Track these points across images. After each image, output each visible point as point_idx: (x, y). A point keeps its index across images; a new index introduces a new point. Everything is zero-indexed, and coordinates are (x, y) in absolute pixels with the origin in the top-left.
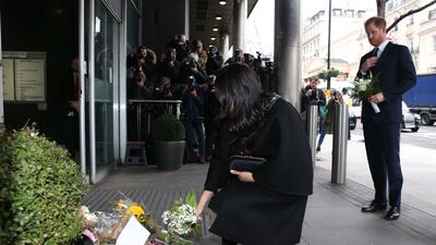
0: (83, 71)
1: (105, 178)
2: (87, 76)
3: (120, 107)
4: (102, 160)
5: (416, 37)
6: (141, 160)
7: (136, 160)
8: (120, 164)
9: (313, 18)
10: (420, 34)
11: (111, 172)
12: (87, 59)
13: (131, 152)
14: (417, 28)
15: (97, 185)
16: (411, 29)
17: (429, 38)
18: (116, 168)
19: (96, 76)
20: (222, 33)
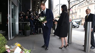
0: (9, 17)
1: (14, 38)
2: (10, 18)
3: (17, 23)
4: (13, 34)
6: (21, 34)
7: (20, 34)
8: (17, 35)
9: (57, 6)
10: (77, 9)
12: (10, 14)
14: (76, 8)
15: (12, 40)
16: (75, 8)
17: (79, 10)
19: (12, 17)
20: (38, 9)
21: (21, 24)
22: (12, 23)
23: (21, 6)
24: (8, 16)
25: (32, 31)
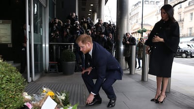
0: (28, 30)
1: (39, 78)
2: (30, 32)
3: (46, 46)
4: (38, 70)
5: (182, 14)
6: (55, 70)
7: (53, 70)
8: (46, 72)
9: (136, 5)
10: (185, 13)
11: (42, 76)
12: (30, 24)
13: (51, 66)
14: (183, 9)
15: (35, 82)
16: (180, 10)
17: (189, 14)
18: (44, 74)
19: (34, 32)
20: (93, 12)
21: (55, 47)
22: (34, 44)
23: (55, 6)
24: (26, 29)
25: (80, 64)
